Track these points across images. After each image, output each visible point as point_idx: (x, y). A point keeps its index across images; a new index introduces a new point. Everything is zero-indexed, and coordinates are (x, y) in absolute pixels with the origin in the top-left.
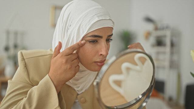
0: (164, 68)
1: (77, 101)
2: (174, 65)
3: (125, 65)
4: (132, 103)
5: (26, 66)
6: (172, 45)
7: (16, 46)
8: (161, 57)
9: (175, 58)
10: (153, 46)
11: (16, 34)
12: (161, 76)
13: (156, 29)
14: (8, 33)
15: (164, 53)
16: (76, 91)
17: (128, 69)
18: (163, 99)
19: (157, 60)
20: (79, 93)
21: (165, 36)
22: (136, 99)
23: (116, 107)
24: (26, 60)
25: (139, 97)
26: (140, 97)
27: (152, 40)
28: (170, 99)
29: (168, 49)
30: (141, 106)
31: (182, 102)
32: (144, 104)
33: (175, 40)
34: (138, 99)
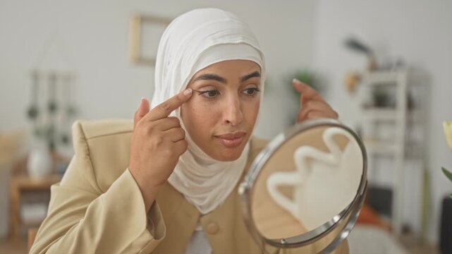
0: (391, 157)
1: (200, 229)
2: (413, 151)
3: (302, 152)
4: (320, 233)
5: (89, 154)
6: (411, 104)
7: (52, 108)
8: (385, 132)
9: (418, 134)
10: (366, 107)
11: (53, 78)
12: (385, 176)
13: (374, 68)
14: (35, 76)
15: (392, 123)
16: (196, 208)
17: (309, 160)
18: (390, 229)
19: (376, 139)
20: (204, 212)
21: (394, 84)
22: (327, 224)
23: (284, 240)
24: (89, 142)
25: (333, 220)
26: (336, 219)
27: (364, 93)
28: (406, 230)
29: (400, 114)
30: (338, 238)
31: (433, 236)
32: (345, 235)
33: (415, 93)
34: (332, 224)
